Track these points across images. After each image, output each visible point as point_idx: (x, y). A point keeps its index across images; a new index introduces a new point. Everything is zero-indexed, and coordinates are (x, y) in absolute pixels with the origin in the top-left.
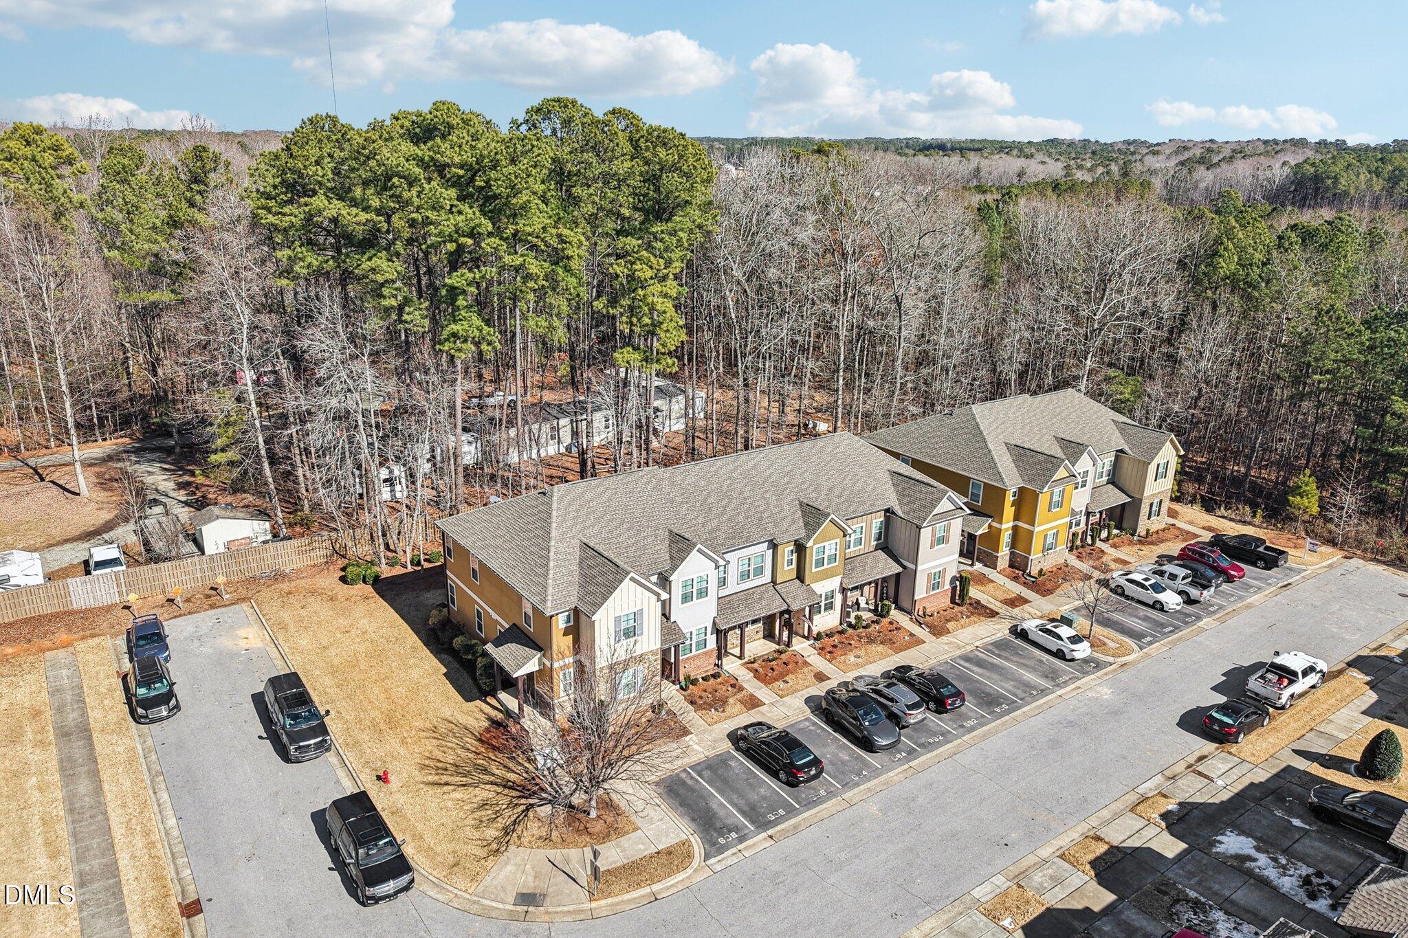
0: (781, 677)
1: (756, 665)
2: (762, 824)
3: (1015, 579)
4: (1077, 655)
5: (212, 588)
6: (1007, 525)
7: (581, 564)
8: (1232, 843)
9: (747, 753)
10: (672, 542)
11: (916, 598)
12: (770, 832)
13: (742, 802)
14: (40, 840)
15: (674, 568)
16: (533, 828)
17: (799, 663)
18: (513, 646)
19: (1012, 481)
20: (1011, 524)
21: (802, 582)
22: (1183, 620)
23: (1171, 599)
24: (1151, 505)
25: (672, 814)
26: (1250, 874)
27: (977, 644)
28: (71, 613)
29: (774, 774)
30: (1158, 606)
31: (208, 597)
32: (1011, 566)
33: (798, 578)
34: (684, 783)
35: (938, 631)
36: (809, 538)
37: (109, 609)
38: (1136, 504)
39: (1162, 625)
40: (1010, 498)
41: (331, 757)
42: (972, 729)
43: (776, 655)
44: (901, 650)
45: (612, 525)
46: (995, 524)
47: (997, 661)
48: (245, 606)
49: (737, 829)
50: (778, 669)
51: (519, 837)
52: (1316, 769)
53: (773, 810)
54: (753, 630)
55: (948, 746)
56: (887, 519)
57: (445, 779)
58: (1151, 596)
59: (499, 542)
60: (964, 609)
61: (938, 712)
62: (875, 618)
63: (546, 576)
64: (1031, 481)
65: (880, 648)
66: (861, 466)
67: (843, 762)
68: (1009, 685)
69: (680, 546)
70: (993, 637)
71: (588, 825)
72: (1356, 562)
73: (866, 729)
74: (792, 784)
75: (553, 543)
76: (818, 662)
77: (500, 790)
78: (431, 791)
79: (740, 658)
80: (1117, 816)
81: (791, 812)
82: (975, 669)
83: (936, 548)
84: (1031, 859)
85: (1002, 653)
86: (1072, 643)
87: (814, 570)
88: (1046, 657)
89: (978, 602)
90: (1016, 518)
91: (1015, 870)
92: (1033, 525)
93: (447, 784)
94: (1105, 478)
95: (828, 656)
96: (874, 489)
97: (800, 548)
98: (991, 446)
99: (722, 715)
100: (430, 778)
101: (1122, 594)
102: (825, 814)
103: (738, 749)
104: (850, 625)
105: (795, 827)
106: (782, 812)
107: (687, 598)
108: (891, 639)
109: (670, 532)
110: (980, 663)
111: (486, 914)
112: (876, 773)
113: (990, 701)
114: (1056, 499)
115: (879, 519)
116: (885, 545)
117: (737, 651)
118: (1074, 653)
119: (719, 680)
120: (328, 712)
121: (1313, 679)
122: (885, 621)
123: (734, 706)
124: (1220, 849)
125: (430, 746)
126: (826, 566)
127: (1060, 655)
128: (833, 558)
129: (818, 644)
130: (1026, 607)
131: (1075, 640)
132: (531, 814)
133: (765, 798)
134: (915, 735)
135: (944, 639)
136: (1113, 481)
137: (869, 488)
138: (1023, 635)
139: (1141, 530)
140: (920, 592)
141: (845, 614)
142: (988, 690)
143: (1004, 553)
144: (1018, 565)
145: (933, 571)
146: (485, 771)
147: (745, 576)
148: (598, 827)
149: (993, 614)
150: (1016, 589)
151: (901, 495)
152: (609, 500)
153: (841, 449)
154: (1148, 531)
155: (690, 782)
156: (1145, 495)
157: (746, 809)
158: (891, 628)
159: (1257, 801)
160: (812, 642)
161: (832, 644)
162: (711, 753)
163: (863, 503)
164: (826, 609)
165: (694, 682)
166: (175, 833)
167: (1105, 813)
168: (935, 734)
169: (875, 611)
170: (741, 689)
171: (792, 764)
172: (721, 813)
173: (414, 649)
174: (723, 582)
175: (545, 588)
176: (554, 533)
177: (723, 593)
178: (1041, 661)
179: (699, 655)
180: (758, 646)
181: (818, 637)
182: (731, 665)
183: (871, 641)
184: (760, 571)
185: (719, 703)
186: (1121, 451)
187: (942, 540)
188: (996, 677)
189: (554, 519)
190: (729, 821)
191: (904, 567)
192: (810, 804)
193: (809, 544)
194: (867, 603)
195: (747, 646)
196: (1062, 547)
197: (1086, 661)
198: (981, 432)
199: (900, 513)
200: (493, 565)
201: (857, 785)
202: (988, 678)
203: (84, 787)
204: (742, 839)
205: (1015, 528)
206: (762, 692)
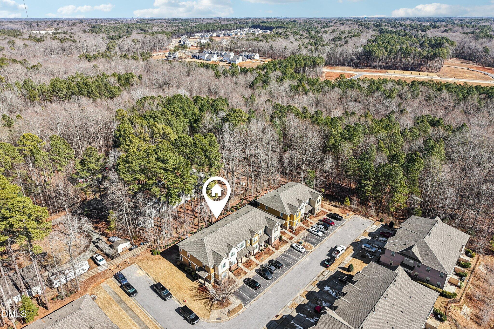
0: (250, 266)
1: (245, 264)
2: (253, 298)
3: (291, 232)
5: (125, 261)
6: (288, 221)
7: (213, 255)
8: (327, 288)
9: (247, 284)
10: (228, 246)
14: (131, 324)
15: (229, 252)
16: (215, 306)
17: (252, 262)
18: (202, 272)
19: (288, 213)
22: (323, 238)
23: (320, 234)
24: (317, 208)
25: (237, 299)
26: (328, 294)
27: (285, 251)
28: (100, 274)
29: (253, 288)
30: (318, 235)
31: (125, 263)
32: (290, 228)
33: (250, 245)
36: (252, 237)
37: (106, 271)
38: (314, 209)
39: (319, 240)
40: (288, 216)
41: (172, 298)
42: (285, 272)
43: (248, 261)
44: (271, 255)
45: (216, 244)
46: (286, 221)
47: (288, 255)
48: (134, 264)
49: (248, 300)
50: (249, 264)
51: (213, 308)
52: (341, 271)
53: (253, 295)
55: (281, 276)
56: (266, 228)
57: (196, 299)
58: (317, 233)
59: (194, 250)
60: (281, 242)
61: (279, 270)
62: (265, 248)
63: (207, 259)
64: (292, 213)
65: (267, 255)
66: (260, 216)
67: (264, 283)
68: (291, 260)
69: (230, 247)
70: (287, 248)
71: (224, 304)
72: (357, 215)
73: (267, 275)
74: (256, 289)
75: (207, 251)
76: (256, 261)
77: (207, 299)
78: (196, 302)
79: (242, 263)
80: (309, 286)
81: (257, 295)
83: (275, 232)
84: (296, 297)
85: (289, 252)
86: (302, 249)
87: (253, 243)
89: (284, 240)
90: (290, 219)
91: (293, 299)
92: (293, 220)
94: (307, 204)
95: (258, 259)
96: (263, 222)
97: (250, 240)
98: (284, 204)
99: (241, 277)
100: (193, 299)
101: (311, 233)
102: (262, 294)
103: (245, 284)
104: (261, 251)
105: (258, 298)
106: (255, 295)
107: (232, 256)
108: (269, 252)
109: (228, 244)
110: (285, 256)
111: (213, 322)
112: (270, 284)
113: (288, 265)
114: (297, 215)
115: (264, 228)
116: (266, 233)
117: (240, 261)
118: (302, 251)
120: (169, 289)
121: (343, 251)
122: (267, 248)
123: (242, 274)
124: (325, 290)
125: (190, 292)
126: (255, 241)
127: (300, 251)
128: (256, 239)
129: (255, 257)
130: (293, 239)
132: (214, 303)
133: (252, 293)
134: (276, 275)
135: (278, 250)
136: (309, 204)
138: (293, 247)
139: (315, 213)
140: (273, 241)
141: (259, 248)
142: (287, 262)
143: (288, 226)
144: (291, 228)
145: (275, 236)
146: (202, 296)
147: (241, 247)
148: (226, 304)
149: (287, 242)
150: (291, 235)
151: (268, 223)
154: (317, 213)
155: (238, 292)
156: (316, 206)
157: (249, 295)
158: (268, 250)
159: (331, 279)
161: (258, 256)
162: (241, 285)
163: (261, 226)
164: (256, 249)
165: (234, 270)
166: (153, 318)
167: (307, 286)
168: (279, 274)
169: (265, 246)
170: (243, 270)
171: (255, 285)
172: (245, 297)
173: (176, 271)
174: (237, 250)
175: (208, 261)
176: (206, 249)
177: (238, 252)
178: (296, 253)
179: (234, 265)
180: (245, 259)
181: (255, 255)
182: (240, 265)
183: (265, 254)
184: (243, 246)
185: (240, 274)
186: (310, 198)
188: (288, 259)
190: (247, 299)
191: (270, 237)
192: (260, 293)
193: (252, 239)
194: (263, 245)
195: (242, 260)
196: (300, 222)
197: (305, 252)
198: (282, 201)
199: (268, 227)
200: (195, 256)
201: (267, 287)
203: (131, 313)
204: (250, 302)
205: (290, 221)
206: (247, 270)
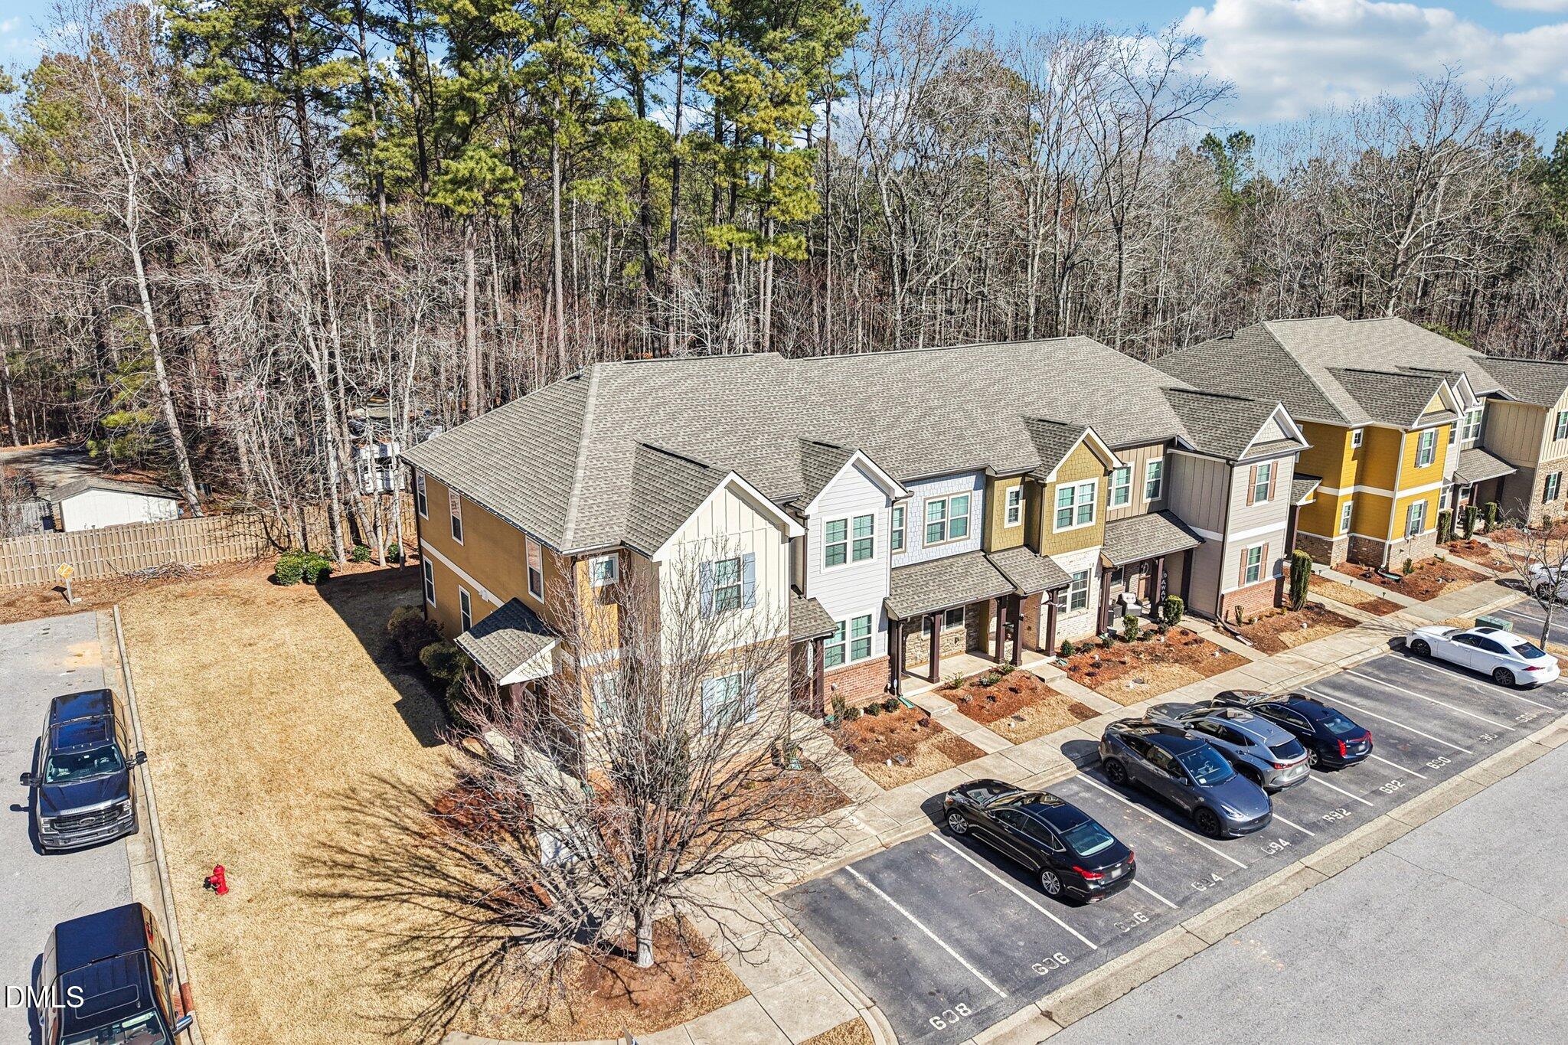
0: (1009, 710)
1: (960, 692)
2: (1029, 988)
3: (1365, 577)
4: (1539, 677)
5: (57, 589)
6: (1346, 491)
7: (636, 477)
9: (966, 839)
10: (806, 455)
11: (1223, 591)
12: (1045, 1003)
13: (971, 937)
15: (812, 493)
16: (511, 995)
17: (1036, 690)
18: (506, 635)
19: (1355, 416)
20: (1351, 490)
21: (1035, 550)
24: (1548, 479)
25: (823, 963)
27: (1343, 664)
29: (1032, 880)
31: (48, 599)
32: (1352, 559)
33: (1026, 545)
34: (842, 896)
35: (1268, 645)
36: (1050, 469)
38: (1522, 476)
40: (1351, 445)
41: (134, 845)
42: (1400, 799)
43: (994, 676)
44: (1213, 673)
45: (697, 425)
46: (1326, 490)
47: (1389, 688)
48: (101, 615)
49: (967, 996)
50: (1004, 698)
51: (475, 1014)
53: (1043, 954)
54: (953, 635)
55: (1366, 829)
56: (1169, 459)
57: (345, 884)
60: (1299, 614)
61: (1320, 766)
62: (1156, 627)
63: (567, 494)
64: (1385, 416)
65: (1176, 668)
66: (1115, 379)
67: (1165, 857)
68: (1434, 725)
69: (823, 458)
70: (1367, 655)
71: (633, 986)
73: (1203, 793)
74: (1072, 897)
75: (585, 442)
76: (1077, 692)
77: (452, 906)
78: (307, 908)
79: (932, 678)
81: (1082, 959)
82: (1356, 700)
83: (1256, 504)
85: (1393, 677)
86: (1527, 656)
87: (1056, 531)
88: (1476, 683)
89: (1320, 606)
90: (1360, 480)
92: (1392, 489)
93: (346, 895)
94: (1471, 439)
95: (1087, 680)
96: (1144, 411)
97: (1033, 489)
98: (1308, 371)
99: (908, 771)
100: (314, 884)
102: (1154, 964)
103: (947, 831)
104: (1114, 635)
105: (1099, 992)
106: (1059, 958)
107: (835, 555)
108: (1189, 653)
109: (803, 441)
110: (1361, 692)
112: (1240, 881)
113: (1412, 752)
114: (1425, 446)
115: (1155, 456)
116: (1166, 504)
117: (924, 670)
118: (1534, 673)
119: (896, 713)
120: (141, 757)
122: (1173, 631)
123: (927, 756)
125: (332, 824)
126: (1075, 526)
127: (1502, 678)
128: (1088, 512)
129: (1065, 662)
130: (1400, 613)
131: (1528, 651)
132: (511, 961)
133: (1018, 928)
134: (1294, 809)
135: (1282, 656)
136: (1482, 444)
137: (1136, 408)
138: (1420, 650)
139: (1535, 519)
140: (1230, 584)
141: (1104, 617)
142: (1398, 733)
143: (1341, 537)
144: (1366, 556)
145: (1250, 547)
146: (432, 869)
147: (937, 533)
148: (654, 989)
149: (1350, 623)
150: (1373, 591)
151: (1189, 420)
152: (693, 390)
153: (1081, 357)
154: (1546, 518)
155: (854, 894)
156: (1541, 461)
157: (982, 950)
158: (1185, 639)
160: (1053, 658)
161: (1090, 661)
162: (895, 839)
163: (1130, 427)
164: (1073, 606)
165: (851, 714)
168: (1330, 806)
169: (1153, 616)
170: (938, 729)
171: (1071, 855)
172: (929, 959)
173: (355, 667)
174: (898, 540)
175: (564, 511)
176: (588, 428)
177: (900, 560)
178: (1471, 690)
179: (858, 667)
180: (959, 664)
181: (1066, 650)
182: (915, 692)
183: (1157, 658)
184: (961, 527)
185: (903, 752)
186: (1495, 395)
187: (1263, 493)
188: (1402, 713)
189: (591, 408)
190: (950, 978)
191: (1201, 540)
192: (1122, 940)
193: (1051, 478)
194: (1138, 603)
195: (942, 664)
196: (1432, 531)
197: (1558, 687)
198: (1287, 355)
199: (1192, 444)
201: (1207, 902)
202: (1388, 715)
204: (983, 1020)
205: (1357, 497)
206: (977, 734)
